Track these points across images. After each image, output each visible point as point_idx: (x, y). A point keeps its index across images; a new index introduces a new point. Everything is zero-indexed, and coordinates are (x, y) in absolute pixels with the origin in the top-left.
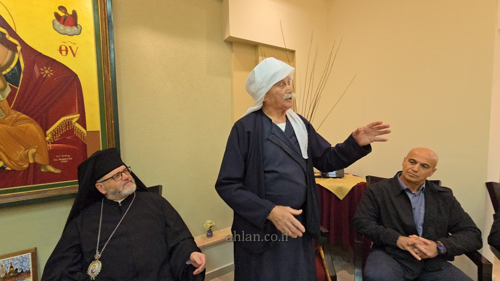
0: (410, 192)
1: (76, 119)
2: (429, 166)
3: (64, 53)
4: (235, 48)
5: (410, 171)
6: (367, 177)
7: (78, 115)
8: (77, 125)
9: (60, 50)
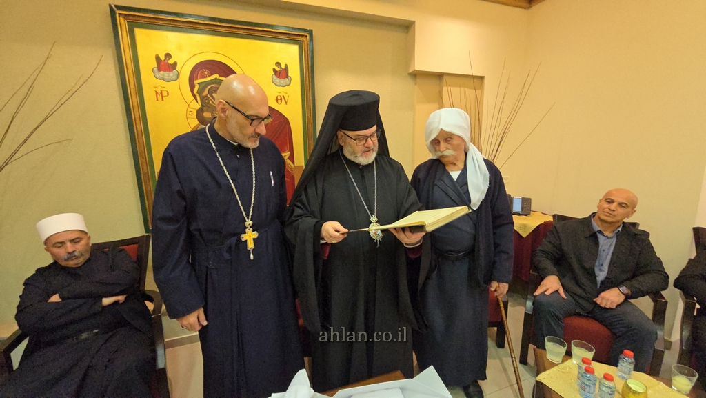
0: (602, 234)
1: (287, 157)
2: (629, 206)
3: (279, 101)
4: (418, 80)
5: (607, 210)
6: (554, 216)
7: (289, 153)
8: (288, 161)
9: (277, 100)
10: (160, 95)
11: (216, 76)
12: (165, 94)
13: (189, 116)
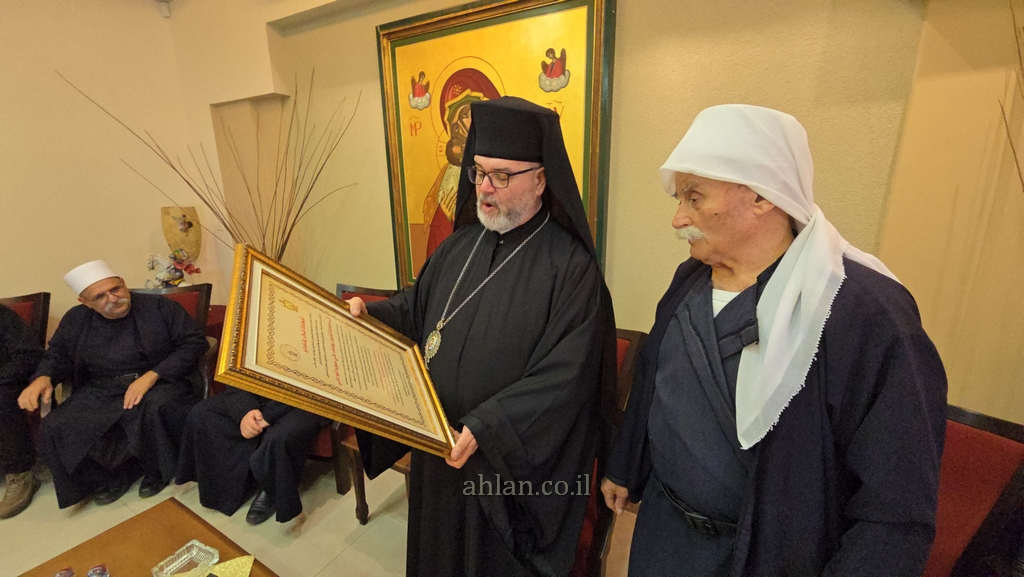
10: (413, 128)
11: (468, 92)
12: (418, 125)
13: (439, 153)
